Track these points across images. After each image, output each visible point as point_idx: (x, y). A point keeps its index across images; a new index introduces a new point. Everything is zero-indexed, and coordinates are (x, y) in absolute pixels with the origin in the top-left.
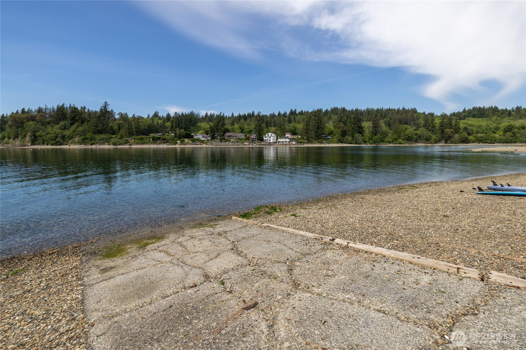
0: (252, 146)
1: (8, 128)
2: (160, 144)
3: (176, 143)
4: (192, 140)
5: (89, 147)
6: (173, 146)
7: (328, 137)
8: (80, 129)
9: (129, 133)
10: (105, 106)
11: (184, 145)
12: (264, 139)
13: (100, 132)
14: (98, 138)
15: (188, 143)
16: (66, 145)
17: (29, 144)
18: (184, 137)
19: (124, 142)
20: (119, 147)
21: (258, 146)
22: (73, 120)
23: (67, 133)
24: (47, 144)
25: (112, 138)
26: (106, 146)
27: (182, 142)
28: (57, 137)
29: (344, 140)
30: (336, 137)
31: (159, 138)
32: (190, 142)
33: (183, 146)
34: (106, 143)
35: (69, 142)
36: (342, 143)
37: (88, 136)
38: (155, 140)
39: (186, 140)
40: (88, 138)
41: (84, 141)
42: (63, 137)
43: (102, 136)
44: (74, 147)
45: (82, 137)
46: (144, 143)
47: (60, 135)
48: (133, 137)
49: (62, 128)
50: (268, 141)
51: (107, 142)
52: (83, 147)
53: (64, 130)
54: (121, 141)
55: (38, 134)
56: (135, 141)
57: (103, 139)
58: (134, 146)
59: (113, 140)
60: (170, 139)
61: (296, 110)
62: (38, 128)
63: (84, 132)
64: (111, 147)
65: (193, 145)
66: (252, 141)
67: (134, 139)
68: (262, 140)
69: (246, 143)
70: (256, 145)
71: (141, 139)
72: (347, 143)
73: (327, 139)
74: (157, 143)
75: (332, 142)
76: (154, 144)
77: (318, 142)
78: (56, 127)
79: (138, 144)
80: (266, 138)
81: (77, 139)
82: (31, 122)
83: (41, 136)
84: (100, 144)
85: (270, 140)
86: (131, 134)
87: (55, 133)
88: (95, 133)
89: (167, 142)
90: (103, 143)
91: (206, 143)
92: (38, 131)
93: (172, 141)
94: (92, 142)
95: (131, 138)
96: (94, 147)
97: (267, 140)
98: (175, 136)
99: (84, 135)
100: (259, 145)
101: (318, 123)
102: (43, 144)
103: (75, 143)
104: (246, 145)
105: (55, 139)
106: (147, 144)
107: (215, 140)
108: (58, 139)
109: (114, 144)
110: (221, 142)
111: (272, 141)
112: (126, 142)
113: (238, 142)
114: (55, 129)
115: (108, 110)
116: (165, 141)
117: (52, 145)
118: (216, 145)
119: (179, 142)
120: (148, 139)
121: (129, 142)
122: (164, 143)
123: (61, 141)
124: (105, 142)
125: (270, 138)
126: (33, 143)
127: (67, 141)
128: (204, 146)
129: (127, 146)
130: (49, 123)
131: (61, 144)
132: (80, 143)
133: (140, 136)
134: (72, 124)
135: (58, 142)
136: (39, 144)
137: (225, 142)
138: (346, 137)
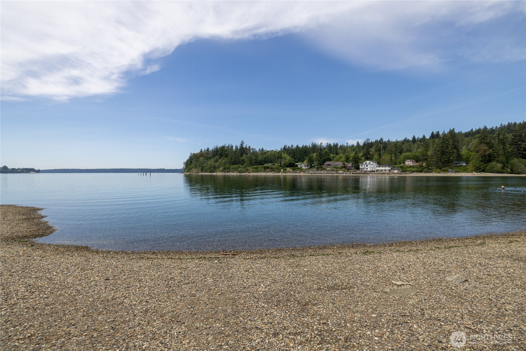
0: (346, 175)
1: (193, 162)
2: (268, 172)
3: (279, 172)
4: (292, 169)
5: (227, 174)
6: (277, 174)
7: (462, 164)
8: (224, 161)
9: (250, 163)
10: (242, 144)
11: (286, 173)
12: (360, 167)
13: (234, 163)
14: (231, 168)
15: (289, 172)
16: (216, 172)
17: (200, 172)
18: (287, 167)
19: (245, 170)
20: (241, 174)
21: (351, 175)
22: (221, 156)
23: (217, 164)
24: (208, 172)
25: (240, 167)
26: (235, 174)
27: (285, 170)
28: (211, 167)
29: (488, 168)
30: (471, 164)
31: (268, 167)
32: (291, 171)
33: (284, 174)
34: (236, 172)
35: (217, 170)
36: (484, 171)
37: (226, 166)
38: (266, 169)
39: (288, 169)
40: (226, 168)
41: (224, 171)
42: (214, 167)
43: (235, 166)
44: (219, 174)
45: (224, 167)
46: (258, 172)
47: (213, 166)
48: (252, 167)
49: (215, 161)
50: (365, 170)
51: (236, 170)
52: (223, 174)
53: (215, 162)
54: (244, 170)
55: (203, 165)
56: (252, 170)
57: (234, 168)
58: (251, 174)
59: (240, 169)
60: (275, 168)
61: (438, 132)
62: (204, 161)
63: (225, 163)
64: (238, 174)
65: (293, 173)
66: (348, 169)
67: (252, 168)
68: (358, 168)
69: (340, 172)
70: (350, 174)
71: (256, 168)
72: (493, 172)
73: (458, 167)
74: (266, 171)
75: (465, 170)
76: (264, 172)
77: (443, 171)
78: (212, 160)
79: (254, 172)
80: (362, 166)
81: (221, 169)
82: (202, 158)
83: (205, 167)
84: (232, 172)
85: (367, 169)
86: (251, 164)
87: (211, 164)
88: (231, 164)
89: (273, 171)
90: (234, 172)
91: (304, 172)
92: (204, 163)
93: (277, 170)
94: (228, 170)
95: (250, 168)
96: (228, 174)
97: (364, 168)
98: (281, 166)
99: (225, 166)
100: (353, 174)
101: (443, 146)
102: (206, 172)
103: (220, 171)
104: (340, 173)
105: (210, 169)
106: (260, 172)
107: (312, 169)
108: (212, 168)
109: (240, 172)
110: (318, 170)
111: (369, 170)
112: (247, 171)
113: (333, 170)
114: (211, 162)
115: (244, 147)
116: (272, 170)
117: (210, 172)
118: (312, 174)
119: (282, 170)
120: (261, 168)
121: (249, 171)
122: (271, 171)
123: (213, 170)
124: (234, 171)
125: (367, 166)
126: (202, 172)
127: (216, 170)
128: (302, 174)
129: (247, 174)
130: (210, 158)
131: (213, 172)
132: (222, 171)
133: (256, 166)
134: (220, 158)
135: (212, 170)
136: (204, 172)
137: (321, 170)
138: (491, 163)
